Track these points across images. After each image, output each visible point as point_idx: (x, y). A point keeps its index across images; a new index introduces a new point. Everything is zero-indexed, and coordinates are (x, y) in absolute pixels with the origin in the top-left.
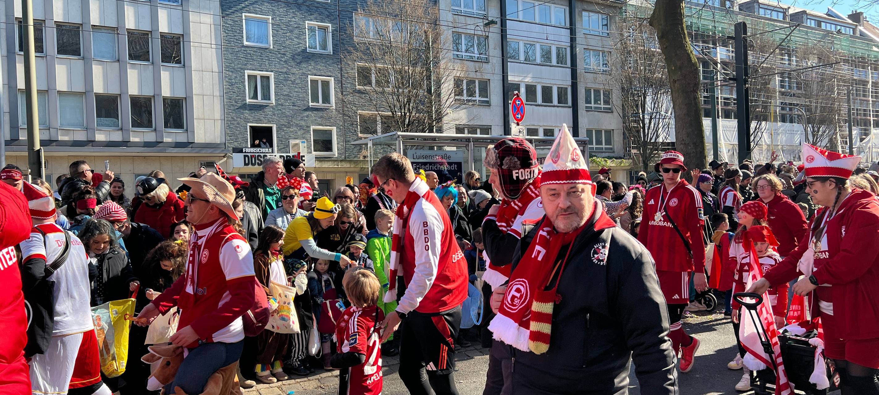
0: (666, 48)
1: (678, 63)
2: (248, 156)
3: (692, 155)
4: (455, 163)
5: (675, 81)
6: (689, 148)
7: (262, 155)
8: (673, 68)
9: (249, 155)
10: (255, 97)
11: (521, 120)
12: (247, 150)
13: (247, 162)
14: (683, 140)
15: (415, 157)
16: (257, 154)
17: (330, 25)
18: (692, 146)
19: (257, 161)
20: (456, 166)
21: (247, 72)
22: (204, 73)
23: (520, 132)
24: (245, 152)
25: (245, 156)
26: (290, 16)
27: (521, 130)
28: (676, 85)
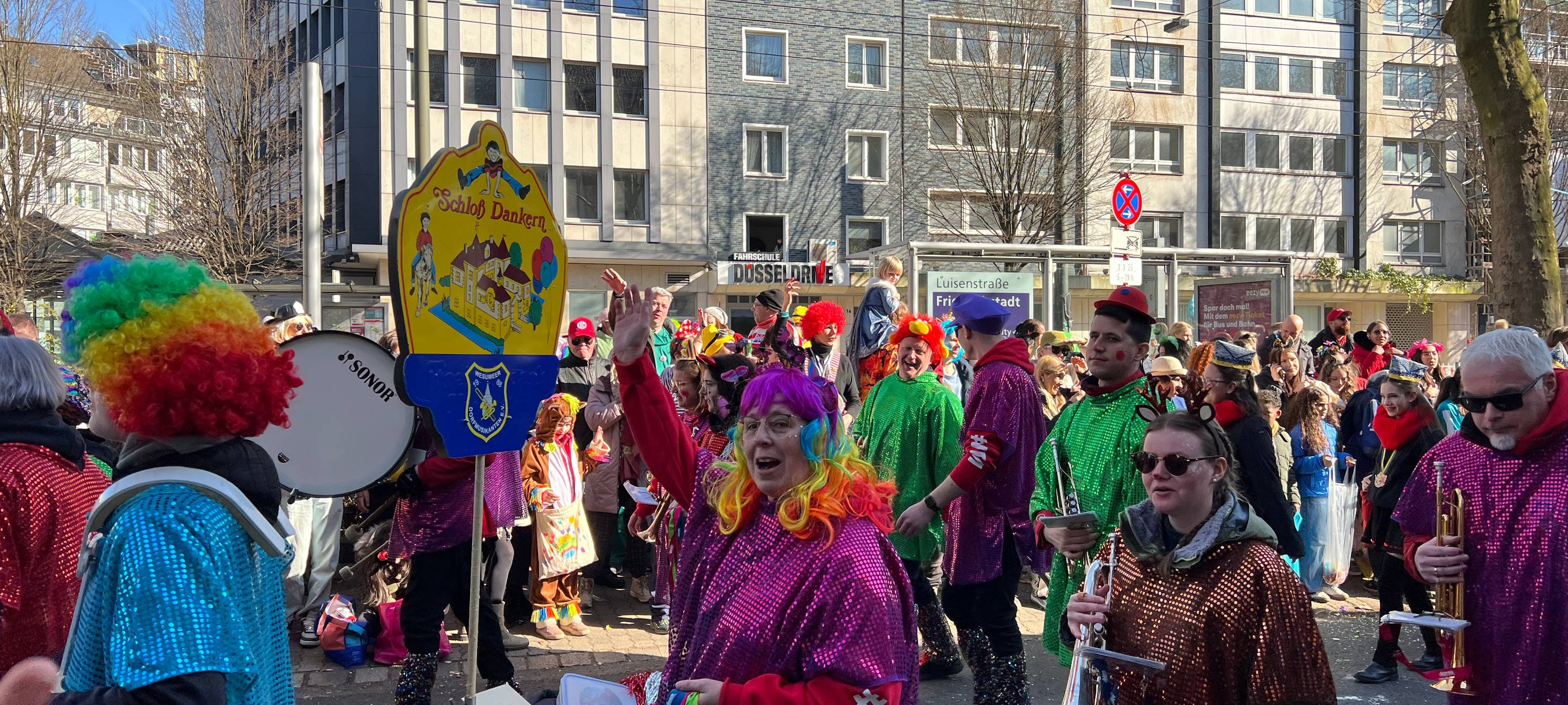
0: (1475, 75)
1: (1501, 107)
2: (741, 266)
3: (1525, 286)
4: (1016, 295)
5: (1492, 141)
6: (1520, 272)
7: (764, 264)
8: (1489, 115)
9: (743, 264)
10: (758, 167)
11: (1131, 221)
12: (741, 257)
13: (739, 276)
14: (1507, 256)
15: (941, 284)
16: (755, 264)
17: (887, 40)
18: (1526, 268)
19: (755, 275)
20: (1018, 300)
21: (746, 126)
22: (679, 129)
23: (1129, 243)
24: (737, 260)
25: (736, 267)
26: (820, 28)
27: (1133, 239)
28: (1495, 148)
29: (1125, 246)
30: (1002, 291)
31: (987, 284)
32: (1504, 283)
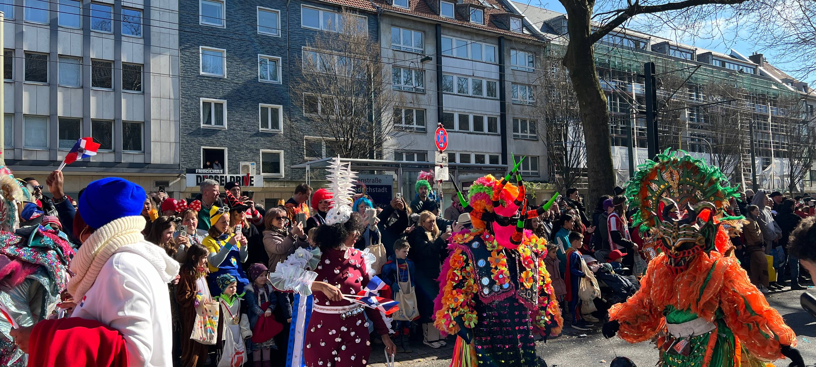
0: (578, 85)
1: (589, 99)
2: (200, 177)
3: (601, 181)
4: (385, 186)
5: (586, 115)
6: (599, 175)
7: (213, 175)
8: (584, 103)
9: (201, 175)
10: (209, 122)
11: (445, 148)
12: (200, 171)
14: (594, 168)
17: (280, 58)
18: (602, 173)
20: (386, 189)
21: (202, 100)
22: (162, 100)
24: (198, 173)
25: (197, 177)
26: (244, 49)
27: (444, 158)
28: (587, 119)
29: (441, 161)
30: (379, 184)
31: (371, 181)
32: (593, 180)
